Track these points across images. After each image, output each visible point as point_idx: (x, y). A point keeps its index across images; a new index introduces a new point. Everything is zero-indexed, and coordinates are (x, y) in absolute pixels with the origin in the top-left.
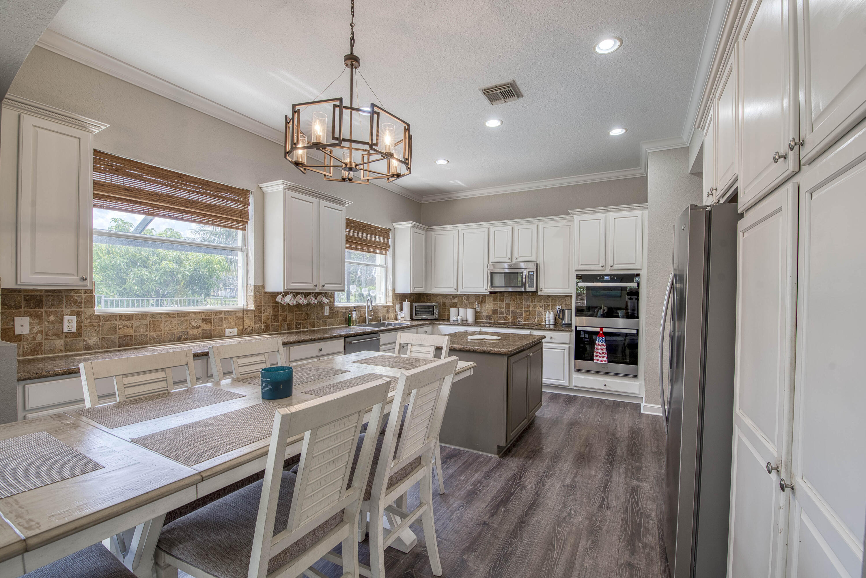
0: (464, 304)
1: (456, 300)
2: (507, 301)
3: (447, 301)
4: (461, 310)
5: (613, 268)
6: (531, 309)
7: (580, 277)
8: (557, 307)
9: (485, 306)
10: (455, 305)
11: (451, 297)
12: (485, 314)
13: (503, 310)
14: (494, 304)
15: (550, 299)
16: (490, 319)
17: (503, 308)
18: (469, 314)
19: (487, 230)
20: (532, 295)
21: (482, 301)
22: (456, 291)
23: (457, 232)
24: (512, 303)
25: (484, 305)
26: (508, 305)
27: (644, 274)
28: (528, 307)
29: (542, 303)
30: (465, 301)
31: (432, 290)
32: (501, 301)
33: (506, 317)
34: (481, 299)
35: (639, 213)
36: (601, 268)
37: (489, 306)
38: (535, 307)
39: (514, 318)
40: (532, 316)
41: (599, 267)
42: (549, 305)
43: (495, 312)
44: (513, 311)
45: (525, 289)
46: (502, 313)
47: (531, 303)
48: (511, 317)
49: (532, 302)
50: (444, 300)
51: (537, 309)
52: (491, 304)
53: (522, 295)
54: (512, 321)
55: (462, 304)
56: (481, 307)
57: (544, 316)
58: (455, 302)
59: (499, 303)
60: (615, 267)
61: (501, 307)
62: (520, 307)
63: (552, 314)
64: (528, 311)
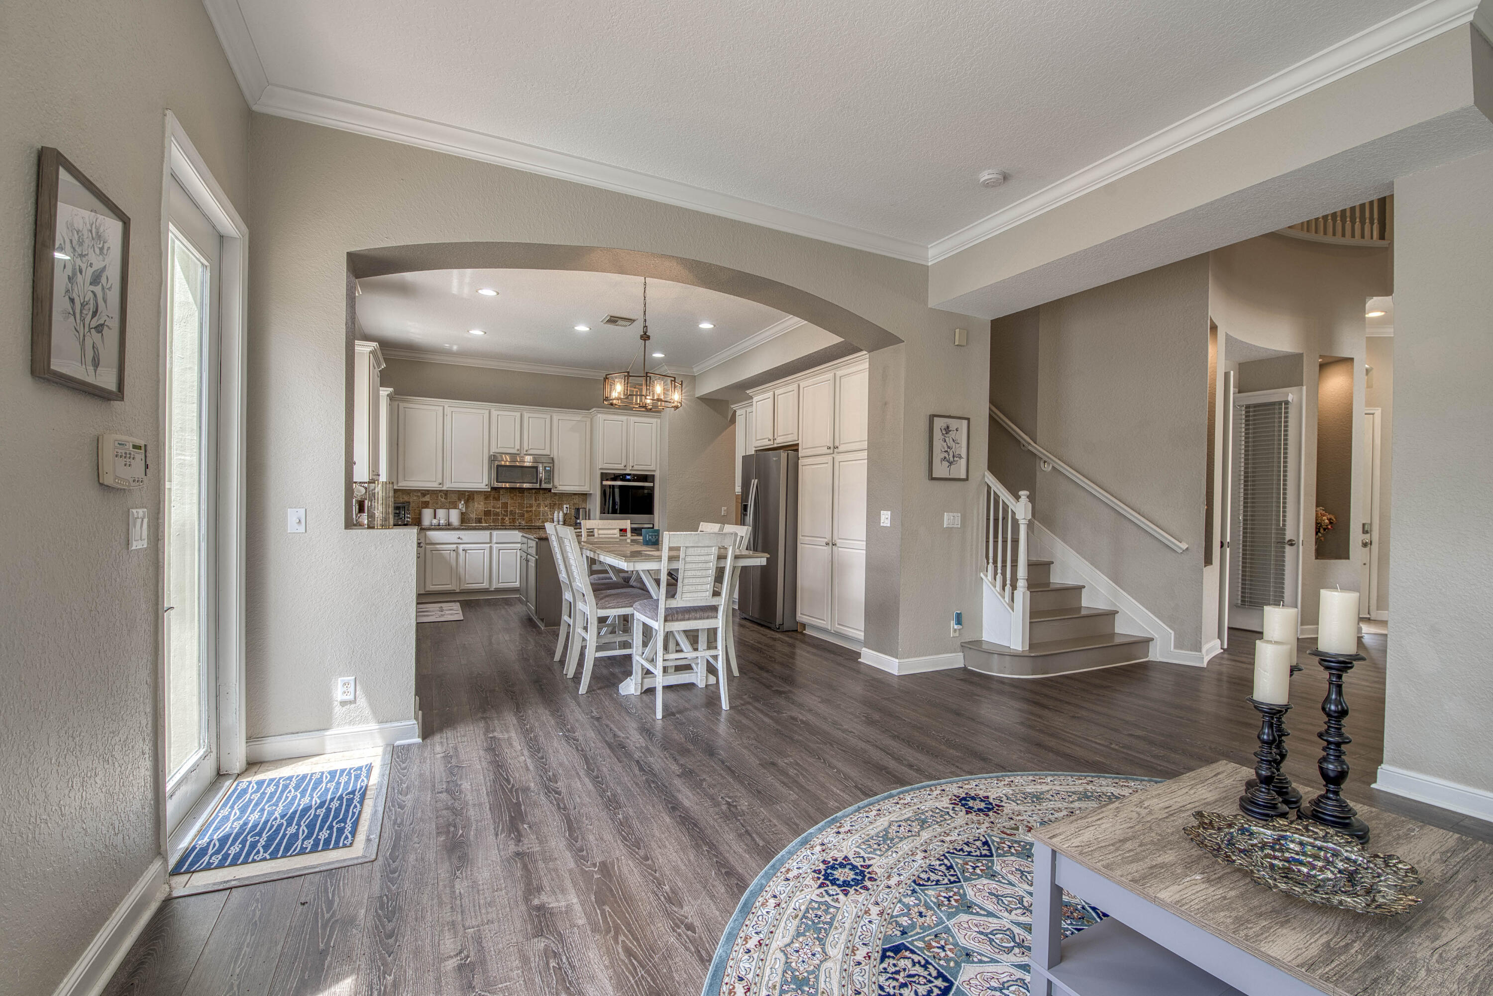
0: (440, 503)
1: (427, 498)
2: (503, 500)
3: (411, 500)
4: (441, 513)
5: (634, 468)
6: (534, 509)
7: (604, 476)
8: (565, 506)
9: (474, 506)
10: (426, 505)
11: (419, 494)
12: (473, 516)
13: (498, 510)
14: (485, 503)
15: (557, 497)
16: (480, 522)
17: (499, 508)
18: (454, 516)
19: (488, 411)
20: (536, 493)
21: (468, 500)
22: (441, 486)
23: (441, 408)
24: (509, 502)
25: (471, 505)
26: (505, 505)
27: (657, 474)
28: (531, 506)
29: (548, 502)
30: (443, 500)
31: (400, 484)
32: (496, 500)
33: (503, 519)
34: (468, 496)
35: (654, 420)
36: (623, 468)
37: (479, 506)
38: (539, 506)
39: (514, 520)
40: (536, 516)
41: (622, 466)
42: (555, 504)
43: (487, 513)
44: (511, 511)
45: (540, 485)
46: (497, 514)
47: (534, 502)
48: (510, 519)
49: (536, 500)
50: (406, 499)
51: (541, 509)
52: (482, 503)
53: (523, 493)
54: (510, 523)
55: (437, 504)
56: (467, 508)
57: (550, 516)
58: (425, 502)
59: (492, 502)
60: (636, 467)
61: (496, 506)
62: (521, 506)
63: (561, 514)
64: (531, 511)
